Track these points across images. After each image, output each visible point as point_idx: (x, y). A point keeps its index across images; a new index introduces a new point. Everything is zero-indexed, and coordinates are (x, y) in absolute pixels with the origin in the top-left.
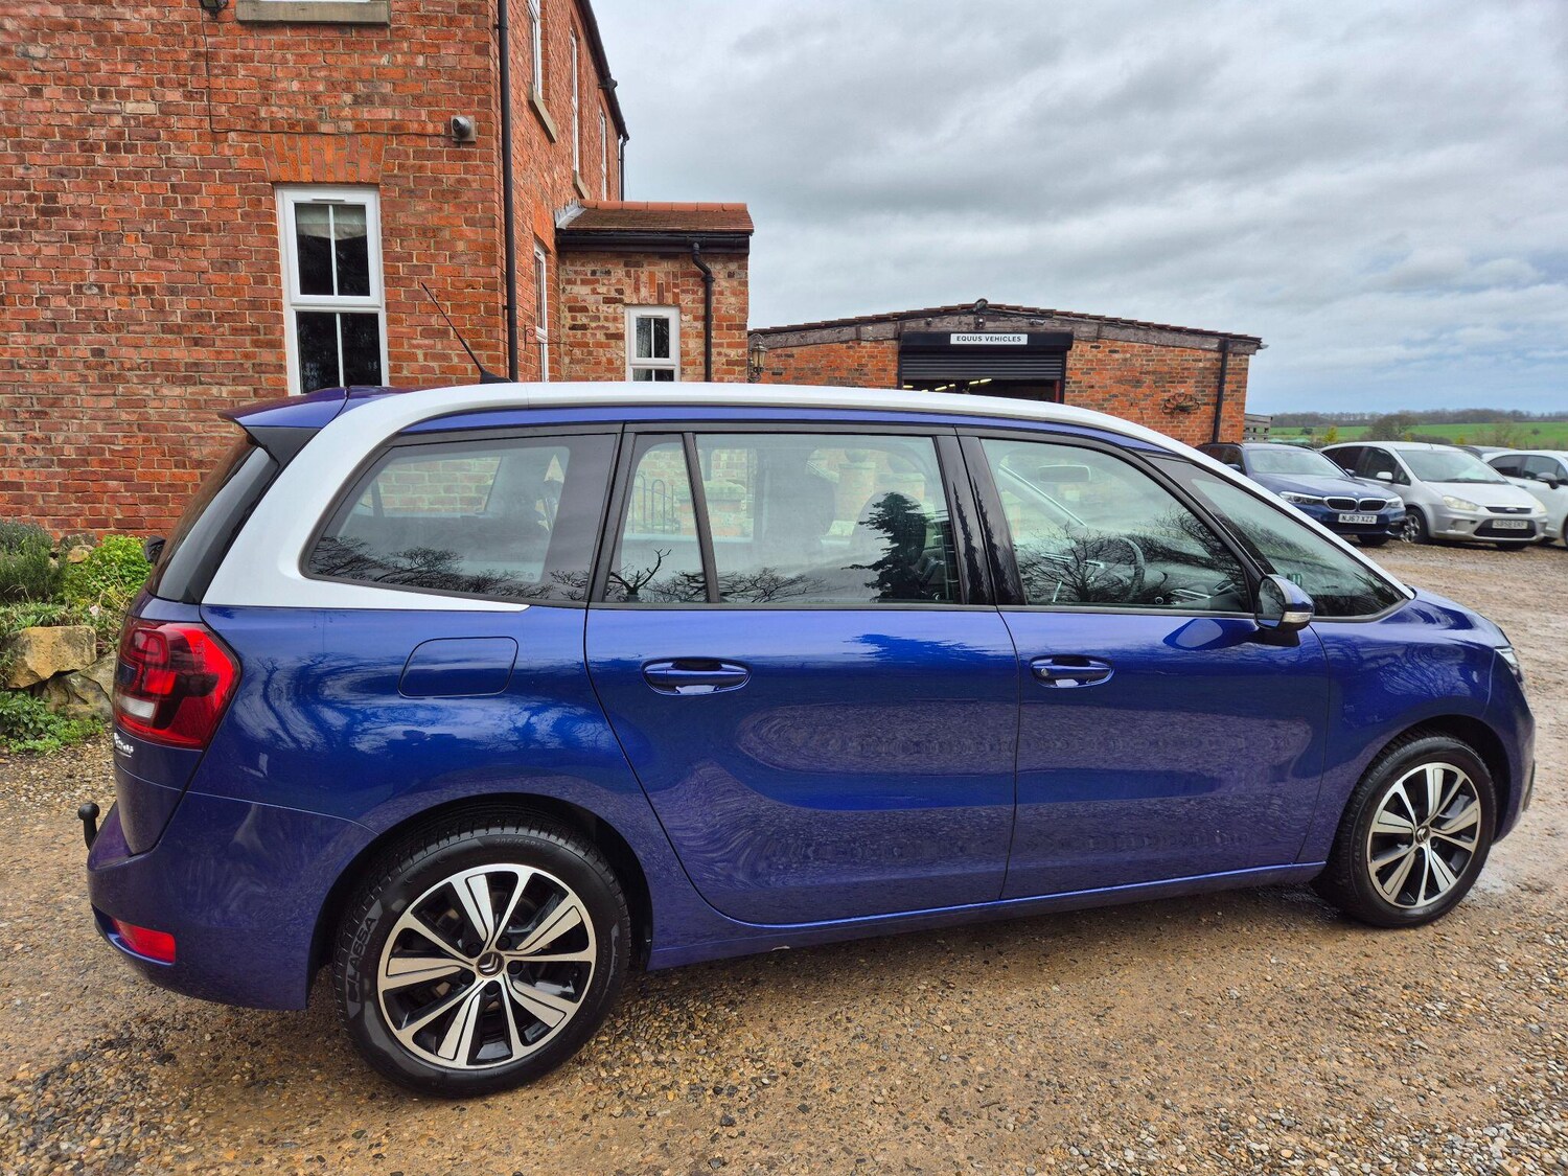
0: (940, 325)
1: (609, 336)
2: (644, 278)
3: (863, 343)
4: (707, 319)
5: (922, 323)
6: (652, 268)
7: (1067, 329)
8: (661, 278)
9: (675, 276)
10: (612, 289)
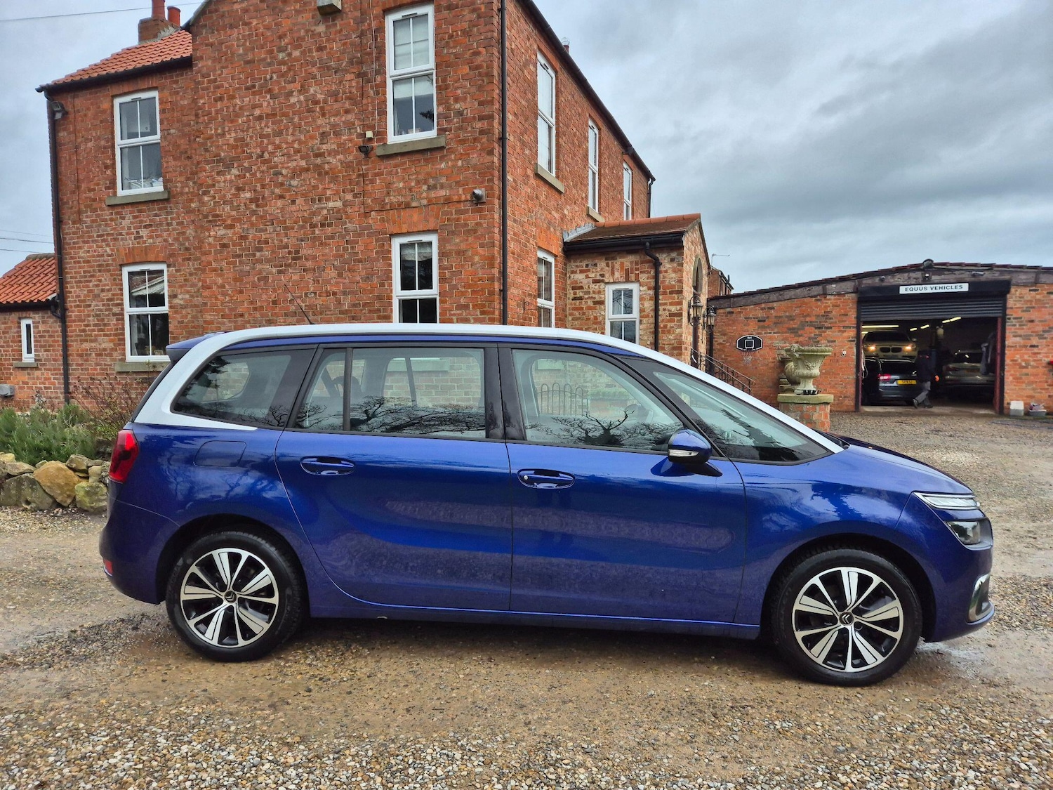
0: (892, 281)
1: (595, 303)
2: (617, 266)
3: (828, 297)
4: (656, 288)
5: (877, 280)
6: (622, 260)
7: (1007, 277)
8: (627, 265)
9: (636, 263)
10: (598, 274)
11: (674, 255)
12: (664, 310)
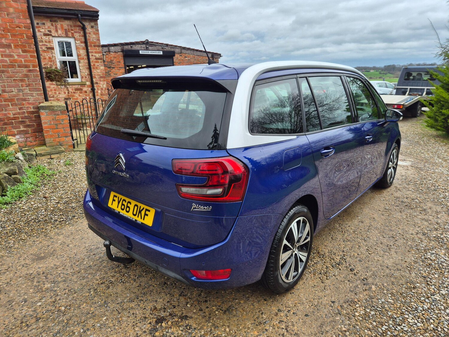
0: (135, 47)
1: (48, 48)
2: (59, 26)
3: (111, 53)
4: (86, 42)
6: (62, 23)
7: (173, 50)
8: (66, 27)
9: (71, 26)
10: (47, 30)
11: (93, 24)
12: (92, 55)
